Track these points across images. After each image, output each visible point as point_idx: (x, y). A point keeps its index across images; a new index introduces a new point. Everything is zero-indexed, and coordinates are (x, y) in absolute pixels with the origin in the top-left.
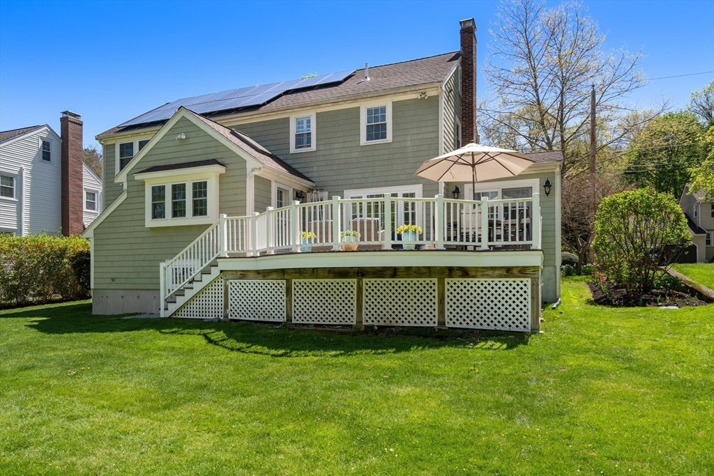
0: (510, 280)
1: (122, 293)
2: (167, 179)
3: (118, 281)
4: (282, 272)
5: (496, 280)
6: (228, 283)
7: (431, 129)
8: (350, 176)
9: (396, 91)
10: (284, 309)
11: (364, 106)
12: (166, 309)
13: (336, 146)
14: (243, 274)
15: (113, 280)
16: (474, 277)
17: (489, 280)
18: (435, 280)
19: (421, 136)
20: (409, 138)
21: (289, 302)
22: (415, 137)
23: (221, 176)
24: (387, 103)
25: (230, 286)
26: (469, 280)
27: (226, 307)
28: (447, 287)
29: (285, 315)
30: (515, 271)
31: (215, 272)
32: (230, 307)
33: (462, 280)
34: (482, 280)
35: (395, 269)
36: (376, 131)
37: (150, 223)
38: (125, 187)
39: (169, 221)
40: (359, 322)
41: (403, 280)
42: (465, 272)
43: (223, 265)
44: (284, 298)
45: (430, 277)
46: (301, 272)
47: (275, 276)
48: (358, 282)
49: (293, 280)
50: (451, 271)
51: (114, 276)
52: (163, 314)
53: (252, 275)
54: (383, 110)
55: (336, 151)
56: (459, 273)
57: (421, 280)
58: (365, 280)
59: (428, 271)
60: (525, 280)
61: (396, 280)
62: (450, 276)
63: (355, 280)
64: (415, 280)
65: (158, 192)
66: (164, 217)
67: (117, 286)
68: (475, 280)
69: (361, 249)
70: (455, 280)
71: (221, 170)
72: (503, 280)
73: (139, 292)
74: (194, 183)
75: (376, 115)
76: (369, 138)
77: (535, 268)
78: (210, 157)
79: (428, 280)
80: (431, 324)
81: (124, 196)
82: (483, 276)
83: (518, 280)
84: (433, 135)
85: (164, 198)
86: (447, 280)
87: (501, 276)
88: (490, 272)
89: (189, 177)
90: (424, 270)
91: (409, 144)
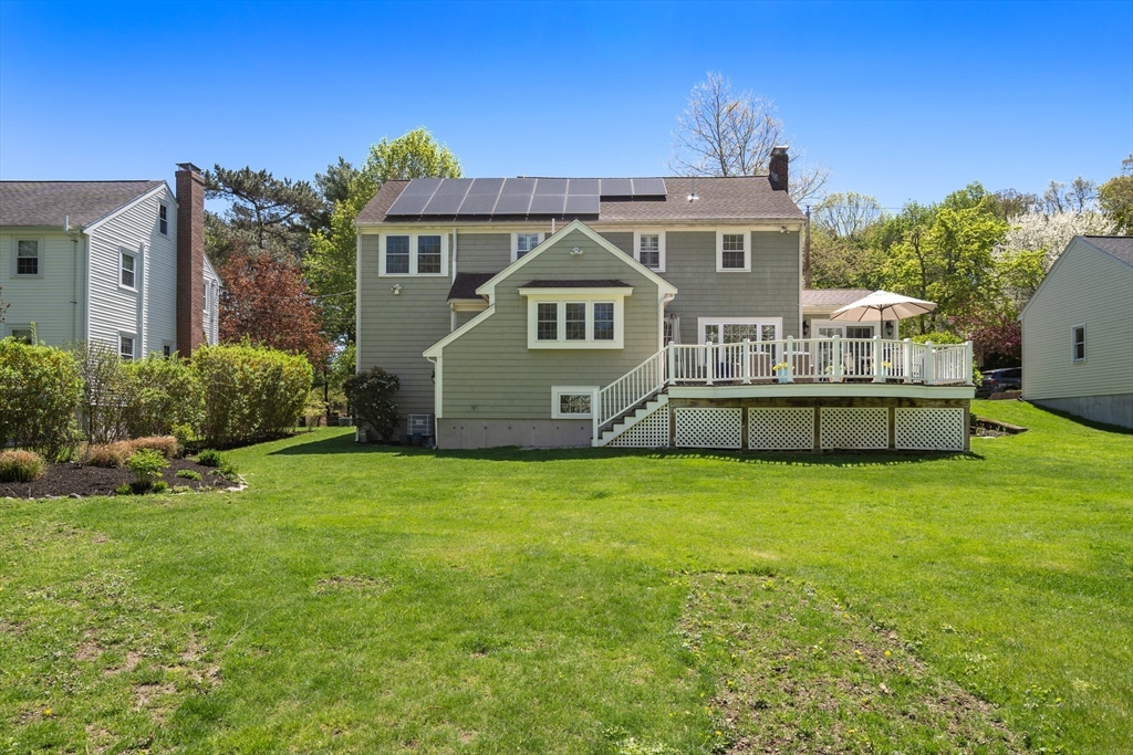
0: (948, 410)
1: (485, 423)
2: (561, 298)
3: (480, 409)
4: (737, 402)
5: (936, 410)
6: (675, 411)
7: (790, 264)
8: (704, 303)
9: (759, 222)
10: (740, 436)
11: (721, 232)
12: (600, 438)
13: (689, 269)
14: (694, 402)
15: (474, 407)
16: (920, 407)
17: (931, 410)
18: (887, 409)
19: (780, 270)
20: (768, 270)
21: (745, 430)
22: (775, 269)
23: (626, 298)
24: (746, 232)
25: (678, 414)
26: (914, 409)
27: (673, 434)
28: (896, 415)
29: (740, 442)
30: (952, 403)
31: (663, 400)
32: (677, 435)
33: (909, 409)
34: (925, 409)
35: (851, 398)
36: (734, 259)
37: (534, 342)
38: (492, 300)
39: (561, 342)
40: (817, 446)
41: (857, 409)
42: (912, 402)
43: (675, 392)
44: (740, 425)
45: (883, 406)
46: (758, 401)
47: (730, 405)
48: (816, 411)
49: (749, 409)
50: (900, 401)
51: (474, 403)
52: (596, 443)
53: (704, 403)
54: (741, 238)
55: (689, 275)
56: (908, 403)
57: (874, 409)
58: (822, 409)
59: (881, 401)
60: (958, 410)
61: (851, 409)
62: (900, 406)
63: (813, 409)
64: (868, 409)
65: (547, 312)
66: (555, 338)
67: (479, 416)
68: (920, 409)
69: (797, 381)
70: (903, 409)
71: (628, 291)
72: (942, 410)
73: (512, 422)
74: (596, 305)
75: (733, 242)
76: (725, 265)
77: (968, 400)
78: (612, 277)
79: (879, 409)
80: (882, 447)
81: (491, 311)
82: (927, 406)
83: (953, 410)
84: (793, 270)
85: (555, 317)
86: (896, 409)
87: (941, 406)
88: (932, 403)
89: (590, 298)
90: (876, 400)
91: (768, 275)
